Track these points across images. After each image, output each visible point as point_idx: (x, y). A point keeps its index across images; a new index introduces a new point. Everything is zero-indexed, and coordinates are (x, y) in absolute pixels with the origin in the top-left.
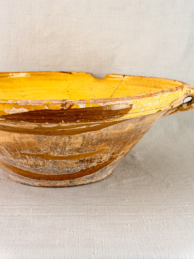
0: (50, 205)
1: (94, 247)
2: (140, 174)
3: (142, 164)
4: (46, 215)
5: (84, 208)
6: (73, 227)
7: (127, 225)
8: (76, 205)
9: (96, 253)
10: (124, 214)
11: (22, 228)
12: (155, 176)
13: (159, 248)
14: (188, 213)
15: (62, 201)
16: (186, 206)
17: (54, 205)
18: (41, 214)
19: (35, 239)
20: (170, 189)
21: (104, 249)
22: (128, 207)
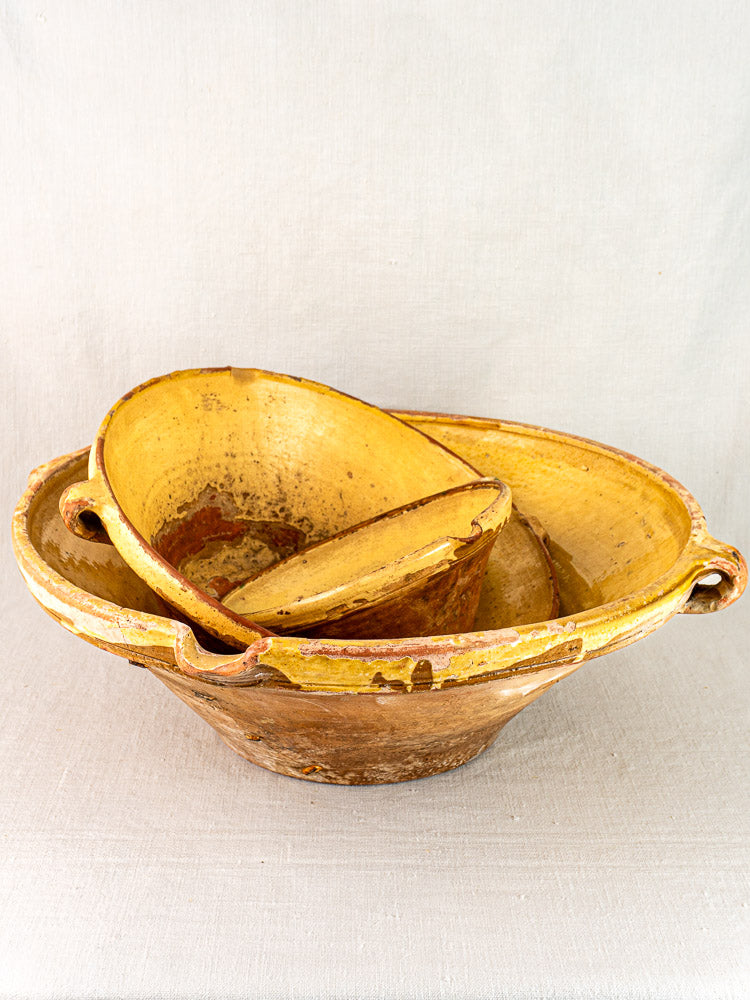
0: (333, 831)
2: (553, 725)
3: (557, 692)
4: (325, 863)
5: (414, 844)
6: (393, 903)
7: (519, 896)
8: (396, 832)
9: (449, 979)
10: (510, 863)
11: (274, 904)
12: (592, 735)
14: (665, 862)
15: (360, 818)
16: (663, 839)
17: (342, 832)
18: (314, 861)
20: (626, 780)
22: (520, 840)
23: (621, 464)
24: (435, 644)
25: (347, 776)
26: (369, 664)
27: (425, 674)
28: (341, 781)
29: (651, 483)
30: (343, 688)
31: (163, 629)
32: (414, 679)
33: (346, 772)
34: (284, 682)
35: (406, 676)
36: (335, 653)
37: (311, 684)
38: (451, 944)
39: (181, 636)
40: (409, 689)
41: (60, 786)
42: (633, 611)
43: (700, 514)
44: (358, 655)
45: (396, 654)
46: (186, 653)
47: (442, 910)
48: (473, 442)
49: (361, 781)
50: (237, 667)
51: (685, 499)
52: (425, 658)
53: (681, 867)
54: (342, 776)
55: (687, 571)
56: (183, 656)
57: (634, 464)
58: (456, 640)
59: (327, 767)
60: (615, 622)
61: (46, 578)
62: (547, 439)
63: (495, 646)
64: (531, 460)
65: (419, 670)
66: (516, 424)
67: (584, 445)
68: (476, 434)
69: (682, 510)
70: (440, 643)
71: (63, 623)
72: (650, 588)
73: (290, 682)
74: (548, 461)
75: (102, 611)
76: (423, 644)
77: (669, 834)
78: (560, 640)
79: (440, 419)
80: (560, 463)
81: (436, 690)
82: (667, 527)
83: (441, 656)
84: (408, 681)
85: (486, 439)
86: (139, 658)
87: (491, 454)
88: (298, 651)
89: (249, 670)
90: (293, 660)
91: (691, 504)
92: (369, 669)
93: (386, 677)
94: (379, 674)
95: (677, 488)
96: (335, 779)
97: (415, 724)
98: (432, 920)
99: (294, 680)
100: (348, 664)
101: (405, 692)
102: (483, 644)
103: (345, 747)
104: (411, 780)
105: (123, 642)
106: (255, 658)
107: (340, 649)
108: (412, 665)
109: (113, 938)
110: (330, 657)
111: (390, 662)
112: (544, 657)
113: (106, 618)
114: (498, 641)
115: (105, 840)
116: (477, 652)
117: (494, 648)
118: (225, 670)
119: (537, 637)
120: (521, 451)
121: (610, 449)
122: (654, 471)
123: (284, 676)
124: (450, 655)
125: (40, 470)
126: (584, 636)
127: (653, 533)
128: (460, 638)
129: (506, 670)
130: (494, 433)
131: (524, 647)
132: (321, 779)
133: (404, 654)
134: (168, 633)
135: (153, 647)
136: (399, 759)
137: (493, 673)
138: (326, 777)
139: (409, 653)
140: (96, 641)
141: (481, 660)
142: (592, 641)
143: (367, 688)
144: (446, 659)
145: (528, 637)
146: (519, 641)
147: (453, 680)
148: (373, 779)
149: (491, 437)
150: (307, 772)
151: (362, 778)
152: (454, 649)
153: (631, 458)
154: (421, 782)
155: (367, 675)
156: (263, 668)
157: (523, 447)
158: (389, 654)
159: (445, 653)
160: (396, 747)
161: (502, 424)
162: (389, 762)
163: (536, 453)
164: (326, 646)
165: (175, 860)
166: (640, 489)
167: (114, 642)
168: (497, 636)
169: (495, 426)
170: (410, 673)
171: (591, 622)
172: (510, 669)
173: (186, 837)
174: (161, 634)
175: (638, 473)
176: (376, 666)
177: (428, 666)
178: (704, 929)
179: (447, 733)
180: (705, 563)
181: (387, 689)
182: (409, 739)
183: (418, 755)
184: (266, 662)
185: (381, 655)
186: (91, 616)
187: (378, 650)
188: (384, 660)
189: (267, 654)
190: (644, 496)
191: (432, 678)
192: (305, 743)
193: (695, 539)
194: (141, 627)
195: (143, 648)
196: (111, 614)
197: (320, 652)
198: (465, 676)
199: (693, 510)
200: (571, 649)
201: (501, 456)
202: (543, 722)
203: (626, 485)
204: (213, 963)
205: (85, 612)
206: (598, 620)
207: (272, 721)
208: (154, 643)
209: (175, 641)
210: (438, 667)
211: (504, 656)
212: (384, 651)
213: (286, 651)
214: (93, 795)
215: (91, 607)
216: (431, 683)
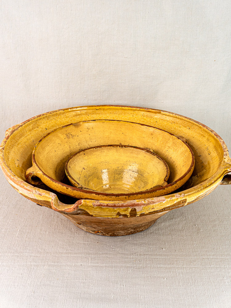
0: (104, 253)
1: (139, 303)
2: (176, 214)
4: (101, 265)
5: (130, 258)
6: (123, 281)
7: (164, 278)
8: (124, 254)
10: (161, 266)
11: (85, 280)
12: (189, 218)
13: (187, 305)
14: (212, 266)
15: (113, 248)
16: (211, 257)
17: (107, 254)
18: (98, 265)
19: (96, 292)
20: (199, 235)
21: (146, 305)
22: (165, 257)
23: (200, 127)
24: (137, 203)
25: (109, 234)
26: (115, 209)
27: (134, 212)
28: (107, 235)
29: (210, 135)
30: (107, 216)
31: (47, 195)
32: (130, 213)
33: (109, 233)
34: (87, 214)
35: (128, 213)
36: (104, 206)
37: (96, 215)
38: (142, 296)
39: (53, 198)
40: (129, 216)
41: (17, 235)
42: (204, 189)
43: (227, 149)
44: (112, 206)
45: (125, 206)
46: (55, 204)
47: (139, 284)
48: (152, 117)
49: (113, 235)
50: (72, 210)
51: (221, 143)
52: (134, 207)
53: (217, 268)
54: (107, 234)
55: (222, 173)
56: (54, 206)
57: (205, 128)
58: (145, 201)
59: (103, 232)
60: (198, 193)
61: (9, 175)
62: (176, 117)
63: (157, 203)
64: (171, 124)
65: (132, 211)
66: (166, 112)
67: (188, 120)
68: (152, 115)
69: (220, 146)
70: (139, 203)
71: (15, 189)
72: (210, 180)
73: (89, 214)
74: (176, 125)
75: (27, 188)
76: (133, 203)
77: (213, 255)
78: (179, 200)
79: (141, 109)
80: (180, 126)
81: (138, 217)
82: (215, 152)
83: (139, 207)
84: (128, 214)
85: (156, 117)
86: (40, 203)
87: (158, 122)
88: (92, 205)
89: (76, 210)
90: (90, 207)
91: (224, 145)
92: (115, 211)
93: (121, 213)
94: (119, 212)
95: (219, 139)
96: (105, 235)
97: (131, 222)
98: (136, 287)
99: (91, 214)
100: (108, 209)
101: (128, 217)
102: (154, 203)
103: (108, 227)
104: (129, 234)
105: (34, 198)
106: (77, 207)
107: (106, 204)
108: (130, 210)
109: (33, 293)
110: (102, 207)
111: (122, 209)
112: (174, 205)
113: (29, 190)
114: (158, 201)
115: (31, 256)
116: (151, 205)
117: (157, 204)
118: (68, 210)
119: (172, 199)
120: (167, 121)
121: (197, 122)
122: (212, 131)
123: (87, 212)
124: (142, 206)
125: (9, 130)
126: (187, 198)
127: (211, 153)
128: (146, 200)
129: (161, 210)
130: (159, 114)
131: (167, 203)
132: (101, 234)
133: (127, 206)
134: (49, 197)
135: (44, 201)
136: (126, 229)
137: (157, 211)
138: (102, 234)
139: (129, 206)
140: (26, 197)
141: (153, 207)
142: (190, 199)
143: (115, 216)
144: (141, 207)
145: (169, 200)
146: (166, 201)
147: (143, 214)
148: (117, 235)
149: (158, 116)
150: (97, 233)
151: (114, 234)
152: (144, 204)
153: (204, 126)
154: (133, 235)
155: (115, 212)
156: (80, 210)
157: (168, 120)
158: (122, 206)
159: (141, 206)
160: (125, 227)
161: (162, 112)
162: (122, 230)
163: (173, 122)
164: (101, 203)
165: (53, 264)
166: (207, 137)
167: (31, 198)
168: (158, 200)
169: (159, 112)
170: (129, 212)
171: (190, 193)
172: (162, 209)
173: (57, 255)
174: (46, 197)
175: (206, 132)
176: (118, 210)
177: (135, 210)
178: (224, 292)
179: (142, 223)
180: (228, 169)
181: (121, 217)
182: (129, 225)
183: (132, 228)
184: (81, 208)
185: (119, 206)
186: (24, 189)
187: (118, 205)
188: (121, 208)
189: (81, 206)
190: (208, 140)
191: (136, 213)
192: (95, 226)
193: (225, 160)
194: (40, 194)
195: (41, 201)
196: (30, 189)
197: (99, 205)
198: (147, 212)
199: (224, 148)
200: (183, 202)
201: (161, 122)
202: (173, 213)
203: (202, 135)
204: (64, 302)
205: (22, 188)
206: (192, 192)
207: (84, 220)
208: (45, 200)
209: (51, 200)
210: (138, 210)
211: (161, 206)
212: (120, 205)
213: (88, 205)
214: (27, 239)
215: (24, 186)
216: (136, 215)
